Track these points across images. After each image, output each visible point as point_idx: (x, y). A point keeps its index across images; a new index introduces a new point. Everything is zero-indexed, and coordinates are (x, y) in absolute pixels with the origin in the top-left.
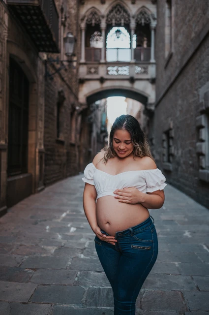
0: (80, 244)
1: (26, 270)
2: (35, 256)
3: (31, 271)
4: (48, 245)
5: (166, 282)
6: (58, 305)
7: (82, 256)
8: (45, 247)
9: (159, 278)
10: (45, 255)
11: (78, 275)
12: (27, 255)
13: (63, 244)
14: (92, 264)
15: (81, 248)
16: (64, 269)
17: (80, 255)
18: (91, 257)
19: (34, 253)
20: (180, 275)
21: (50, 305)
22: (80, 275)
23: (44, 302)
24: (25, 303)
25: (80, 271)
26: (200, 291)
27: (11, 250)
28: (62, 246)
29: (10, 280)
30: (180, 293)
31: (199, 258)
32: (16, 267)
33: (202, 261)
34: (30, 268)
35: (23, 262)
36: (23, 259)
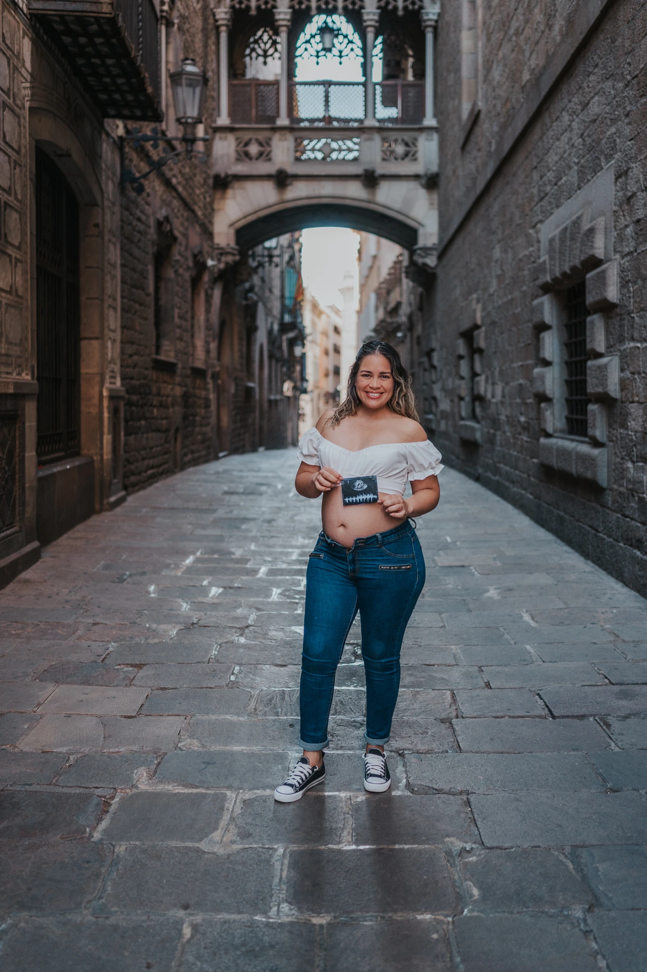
0: (236, 619)
1: (119, 667)
2: (134, 642)
3: (130, 669)
4: (160, 622)
5: (423, 677)
6: (198, 716)
7: (242, 640)
8: (154, 626)
9: (410, 672)
10: (156, 641)
11: (235, 672)
12: (114, 642)
13: (195, 621)
14: (266, 653)
15: (238, 626)
16: (204, 663)
17: (236, 638)
18: (263, 641)
19: (131, 638)
20: (457, 665)
21: (182, 718)
22: (240, 672)
23: (170, 713)
24: (130, 717)
25: (241, 665)
26: (491, 688)
27: (74, 633)
28: (193, 624)
29: (87, 682)
30: (449, 692)
32: (95, 662)
33: (512, 642)
34: (128, 664)
35: (108, 654)
36: (107, 649)
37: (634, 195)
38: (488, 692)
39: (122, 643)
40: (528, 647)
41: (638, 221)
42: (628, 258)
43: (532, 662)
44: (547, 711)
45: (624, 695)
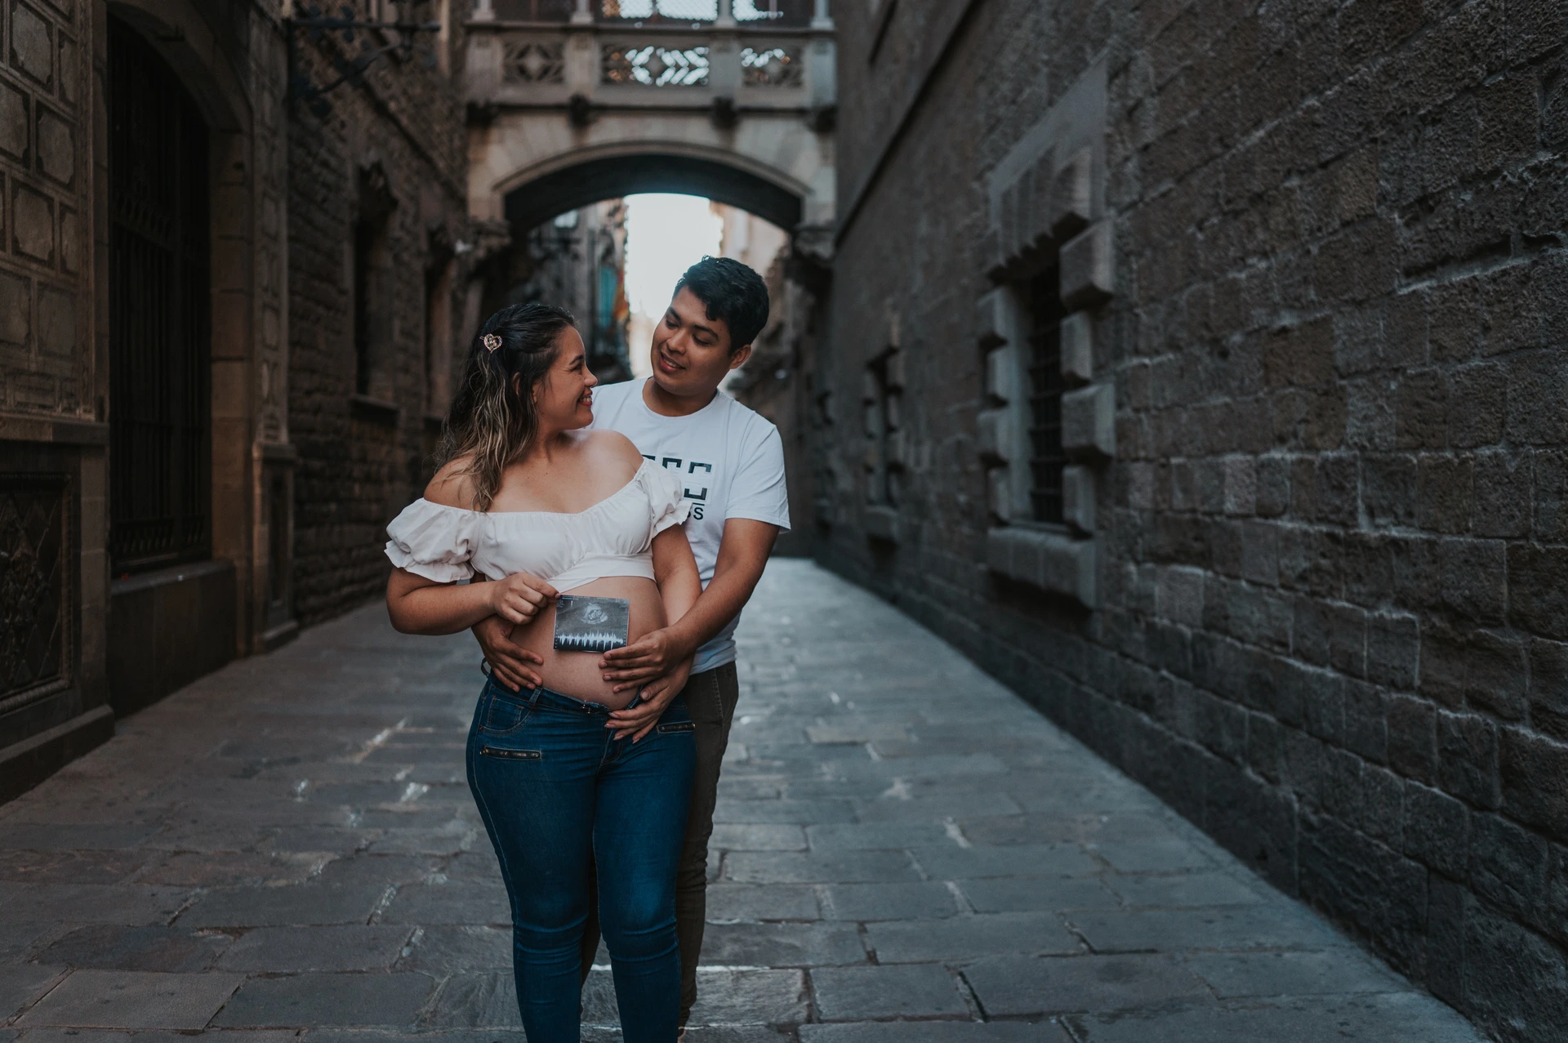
0: (439, 841)
1: (201, 933)
2: (238, 886)
3: (220, 937)
4: (297, 848)
5: (758, 944)
6: (323, 1030)
7: (442, 879)
8: (286, 856)
9: (734, 935)
10: (282, 883)
11: (413, 940)
12: (202, 887)
13: (364, 843)
14: (478, 900)
15: (438, 853)
16: (360, 923)
17: (433, 876)
18: (480, 880)
19: (237, 878)
20: (821, 920)
21: (292, 1033)
22: (425, 939)
23: (270, 1024)
24: (194, 1033)
25: (427, 926)
26: (877, 963)
27: (133, 870)
28: (358, 851)
29: (131, 964)
30: (799, 973)
31: (916, 866)
32: (156, 924)
33: (924, 876)
34: (217, 928)
35: (186, 908)
36: (186, 900)
37: (1139, 103)
38: (871, 971)
39: (218, 887)
40: (951, 885)
41: (1146, 148)
42: (1129, 214)
43: (956, 913)
44: (974, 1006)
45: (1115, 974)
